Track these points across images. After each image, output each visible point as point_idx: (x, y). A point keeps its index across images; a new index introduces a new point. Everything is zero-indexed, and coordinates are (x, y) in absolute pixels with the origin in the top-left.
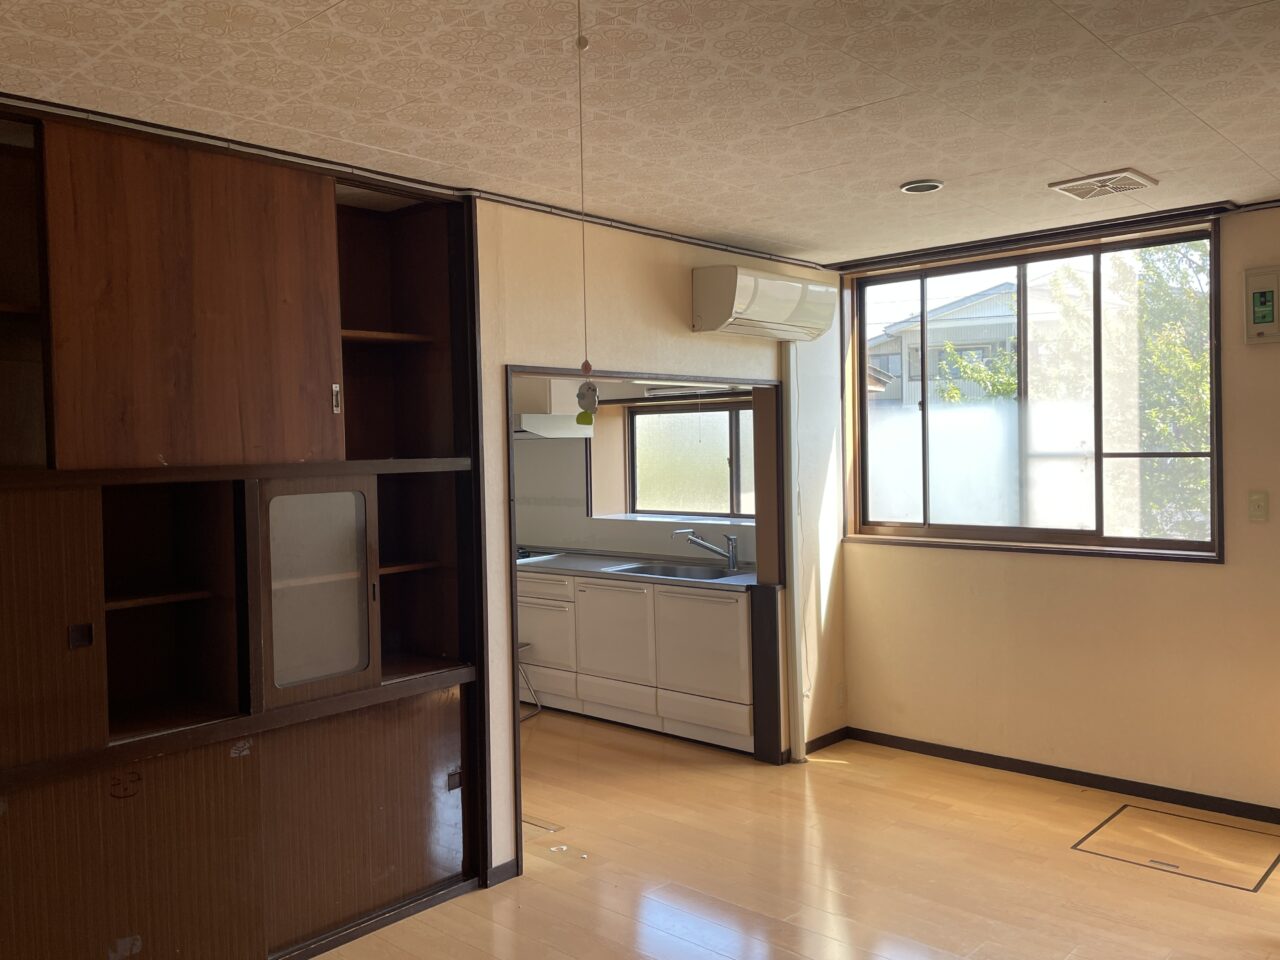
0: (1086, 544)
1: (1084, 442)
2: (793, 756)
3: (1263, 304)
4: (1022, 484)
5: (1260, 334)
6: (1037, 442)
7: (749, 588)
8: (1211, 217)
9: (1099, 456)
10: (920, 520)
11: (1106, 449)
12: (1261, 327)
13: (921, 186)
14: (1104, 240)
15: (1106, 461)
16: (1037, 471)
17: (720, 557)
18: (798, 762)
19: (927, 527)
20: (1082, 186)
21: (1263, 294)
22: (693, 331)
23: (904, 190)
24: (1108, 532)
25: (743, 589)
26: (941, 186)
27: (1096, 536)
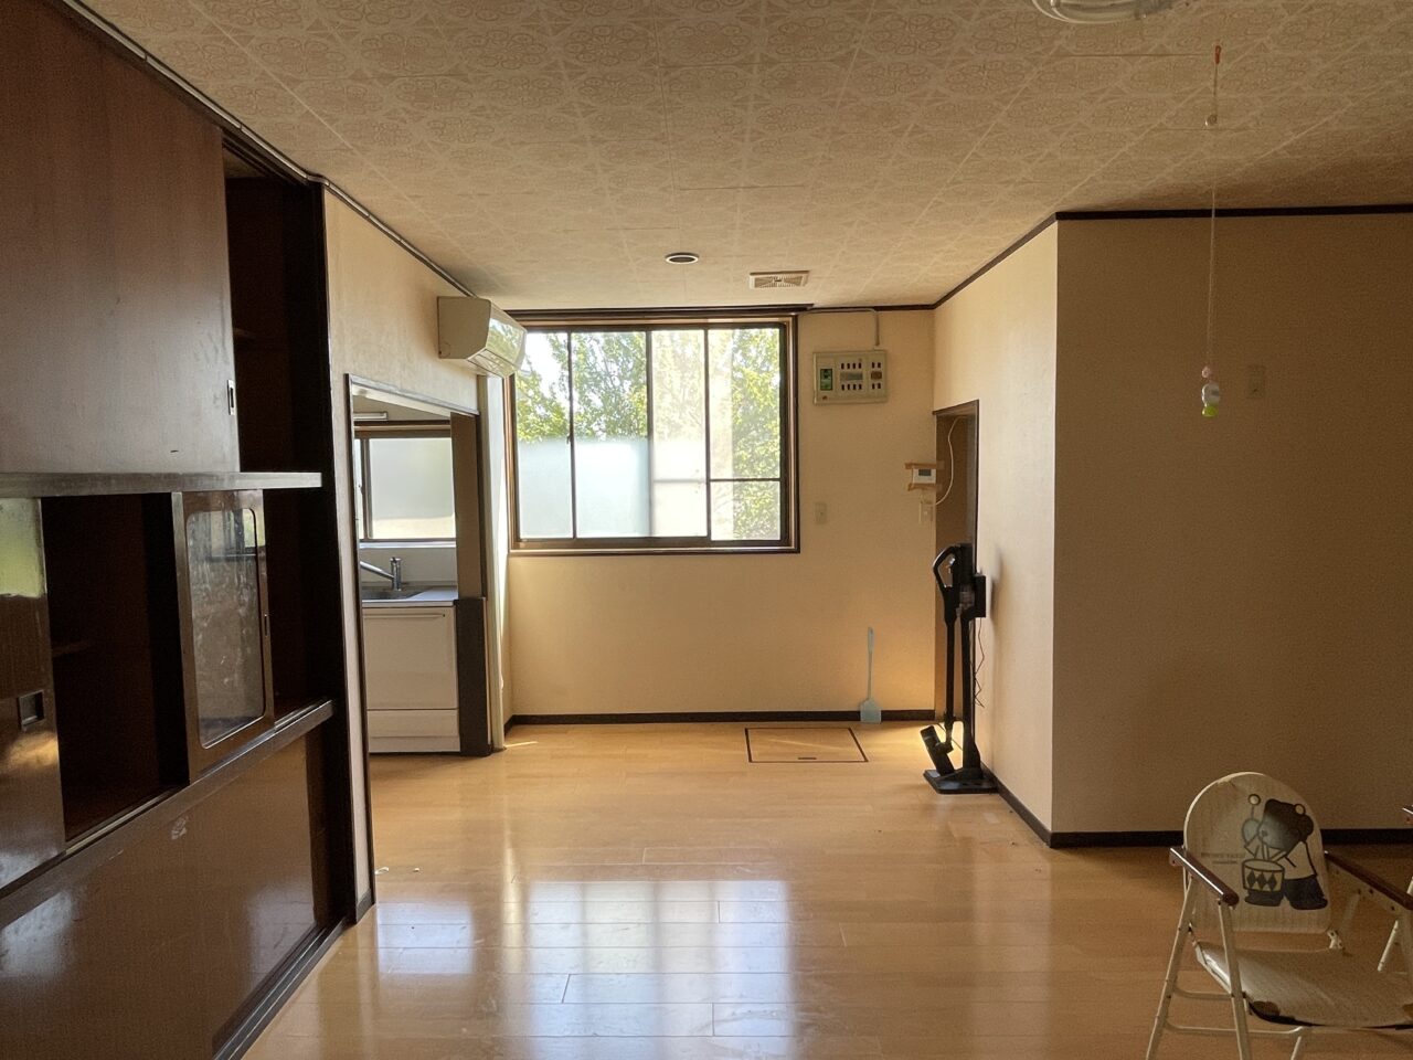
0: (697, 547)
1: (698, 471)
2: (496, 746)
3: (826, 377)
4: (650, 503)
5: (825, 398)
6: (661, 471)
7: (455, 602)
8: (793, 314)
9: (709, 481)
10: (571, 536)
11: (712, 477)
12: (826, 393)
13: (682, 257)
14: (711, 321)
15: (712, 484)
16: (660, 492)
17: (386, 579)
18: (500, 750)
19: (576, 542)
20: (764, 279)
21: (826, 370)
22: (440, 357)
23: (668, 260)
24: (713, 538)
25: (451, 604)
26: (696, 259)
27: (705, 541)
